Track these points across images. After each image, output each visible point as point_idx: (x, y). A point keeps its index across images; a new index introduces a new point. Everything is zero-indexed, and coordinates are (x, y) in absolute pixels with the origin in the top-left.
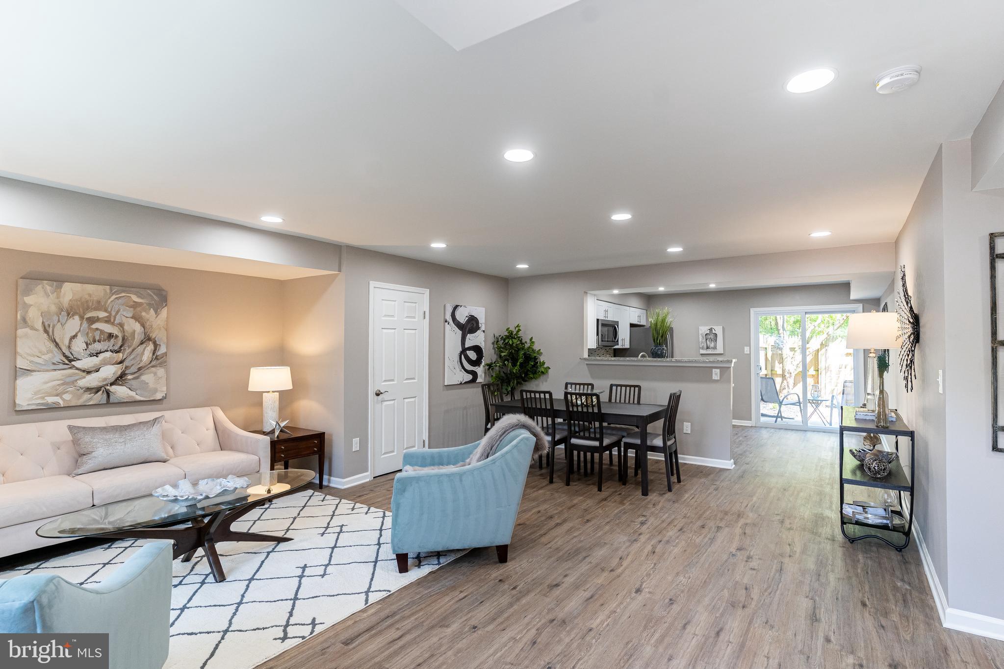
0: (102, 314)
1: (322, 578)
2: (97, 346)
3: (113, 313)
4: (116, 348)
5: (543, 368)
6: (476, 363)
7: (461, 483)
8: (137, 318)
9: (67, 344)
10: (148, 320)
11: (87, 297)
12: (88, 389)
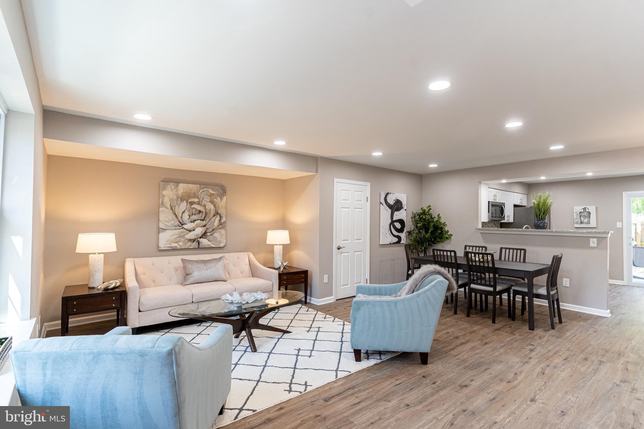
0: (196, 200)
1: (309, 358)
2: (194, 217)
3: (201, 200)
4: (202, 218)
5: (448, 235)
6: (401, 230)
7: (396, 308)
8: (212, 202)
9: (181, 216)
10: (217, 203)
11: (189, 191)
12: (190, 240)
